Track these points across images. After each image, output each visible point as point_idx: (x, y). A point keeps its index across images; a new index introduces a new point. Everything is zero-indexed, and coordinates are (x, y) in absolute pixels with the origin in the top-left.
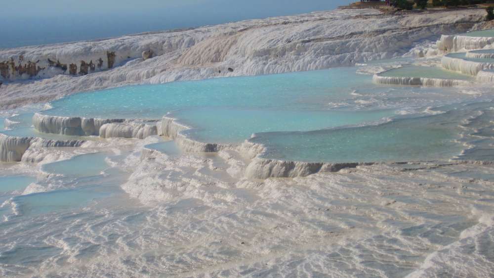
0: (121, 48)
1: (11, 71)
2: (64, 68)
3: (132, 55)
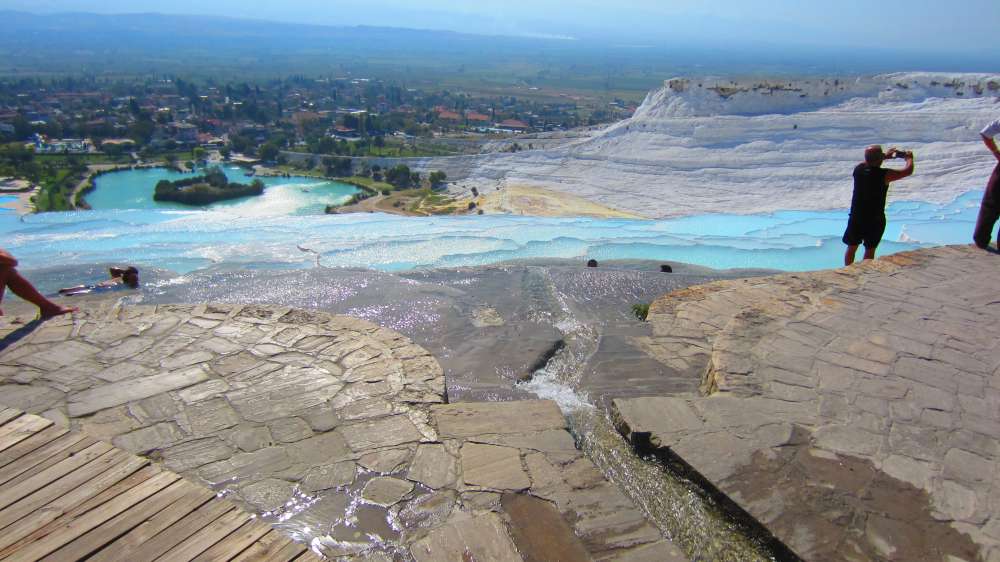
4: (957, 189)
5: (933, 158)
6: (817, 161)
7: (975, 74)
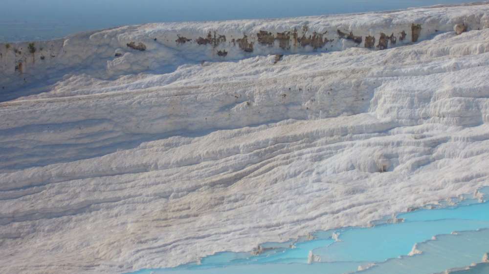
0: (428, 20)
1: (292, 42)
2: (358, 41)
3: (441, 28)
4: (263, 201)
5: (215, 156)
6: (31, 186)
7: (236, 22)
